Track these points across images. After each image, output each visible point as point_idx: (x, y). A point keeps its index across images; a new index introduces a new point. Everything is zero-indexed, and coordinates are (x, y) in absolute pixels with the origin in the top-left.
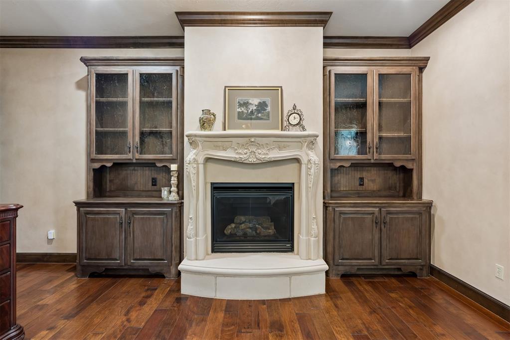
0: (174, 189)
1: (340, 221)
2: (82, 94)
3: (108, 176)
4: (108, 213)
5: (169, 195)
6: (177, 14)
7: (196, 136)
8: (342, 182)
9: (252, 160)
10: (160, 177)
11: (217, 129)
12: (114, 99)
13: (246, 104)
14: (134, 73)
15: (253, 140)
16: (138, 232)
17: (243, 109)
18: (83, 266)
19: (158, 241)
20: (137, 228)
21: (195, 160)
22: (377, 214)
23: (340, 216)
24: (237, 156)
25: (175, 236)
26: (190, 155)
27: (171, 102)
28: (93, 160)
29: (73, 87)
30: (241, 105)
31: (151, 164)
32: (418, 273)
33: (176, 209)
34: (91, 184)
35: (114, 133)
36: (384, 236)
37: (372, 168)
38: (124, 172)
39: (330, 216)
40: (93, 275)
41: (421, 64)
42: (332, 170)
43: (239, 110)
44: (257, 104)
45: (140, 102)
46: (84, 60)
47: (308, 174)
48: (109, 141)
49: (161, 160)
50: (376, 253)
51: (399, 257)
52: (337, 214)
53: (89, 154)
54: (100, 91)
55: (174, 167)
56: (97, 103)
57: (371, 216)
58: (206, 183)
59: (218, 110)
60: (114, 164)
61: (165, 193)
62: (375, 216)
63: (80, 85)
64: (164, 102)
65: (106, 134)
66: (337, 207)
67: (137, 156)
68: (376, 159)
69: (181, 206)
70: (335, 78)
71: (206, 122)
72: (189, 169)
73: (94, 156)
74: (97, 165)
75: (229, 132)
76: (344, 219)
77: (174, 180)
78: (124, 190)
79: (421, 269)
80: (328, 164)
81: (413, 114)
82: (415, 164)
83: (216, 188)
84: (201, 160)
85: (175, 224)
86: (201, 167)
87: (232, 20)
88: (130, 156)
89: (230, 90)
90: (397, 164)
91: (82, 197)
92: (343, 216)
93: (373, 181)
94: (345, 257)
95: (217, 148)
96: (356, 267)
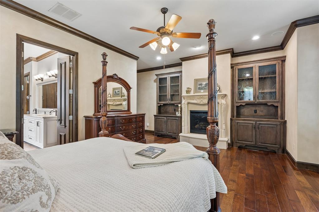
0: (179, 112)
1: (237, 126)
2: (155, 84)
3: (162, 108)
4: (162, 118)
5: (178, 114)
6: (180, 59)
7: (184, 96)
8: (246, 111)
9: (201, 103)
10: (176, 109)
11: (192, 93)
12: (163, 85)
13: (201, 84)
14: (168, 77)
15: (201, 97)
16: (169, 124)
17: (200, 86)
18: (156, 133)
19: (175, 128)
20: (169, 123)
21: (184, 103)
22: (254, 124)
23: (237, 124)
24: (197, 102)
25: (180, 127)
26: (183, 101)
27: (179, 85)
28: (158, 103)
29: (153, 81)
30: (199, 85)
31: (173, 104)
32: (276, 151)
33: (180, 118)
34: (158, 110)
35: (164, 95)
36: (258, 133)
37: (261, 106)
38: (166, 107)
39: (233, 124)
40: (158, 136)
41: (283, 59)
42: (237, 107)
43: (199, 86)
44: (205, 84)
45: (170, 85)
46: (156, 75)
47: (221, 108)
48: (162, 98)
49: (176, 103)
50: (254, 140)
51: (266, 143)
52: (236, 123)
53: (157, 102)
54: (160, 83)
55: (179, 105)
56: (159, 86)
57: (252, 125)
58: (188, 111)
59: (192, 87)
60: (164, 104)
61: (177, 113)
62: (253, 125)
63: (155, 81)
64: (177, 85)
65: (162, 95)
66: (236, 120)
67: (169, 102)
68: (257, 102)
69: (181, 117)
70: (238, 70)
71: (188, 92)
72: (183, 106)
73: (158, 102)
74: (159, 105)
75: (195, 94)
76: (239, 125)
77: (179, 110)
78: (166, 112)
79: (278, 150)
80: (235, 104)
81: (277, 82)
82: (279, 104)
83: (192, 112)
84: (186, 103)
85: (179, 123)
86: (186, 105)
87: (196, 57)
88: (167, 102)
89: (196, 81)
90: (269, 104)
91: (156, 114)
92: (239, 124)
93: (262, 111)
94: (240, 140)
95: (191, 99)
96: (245, 145)
